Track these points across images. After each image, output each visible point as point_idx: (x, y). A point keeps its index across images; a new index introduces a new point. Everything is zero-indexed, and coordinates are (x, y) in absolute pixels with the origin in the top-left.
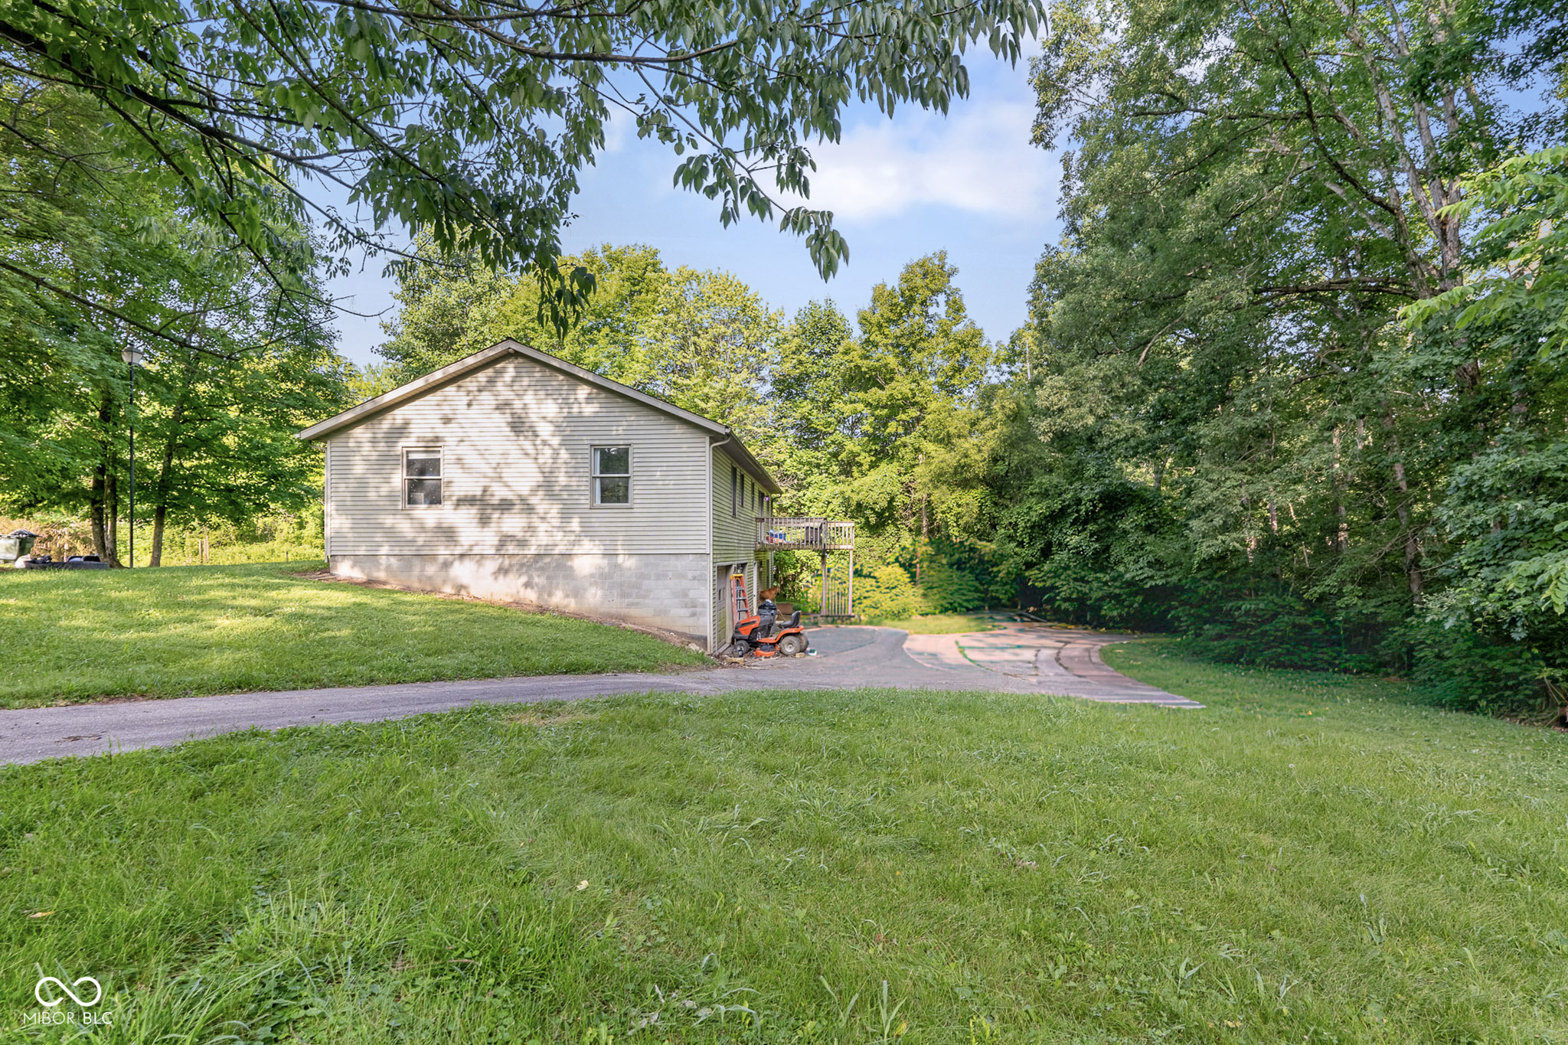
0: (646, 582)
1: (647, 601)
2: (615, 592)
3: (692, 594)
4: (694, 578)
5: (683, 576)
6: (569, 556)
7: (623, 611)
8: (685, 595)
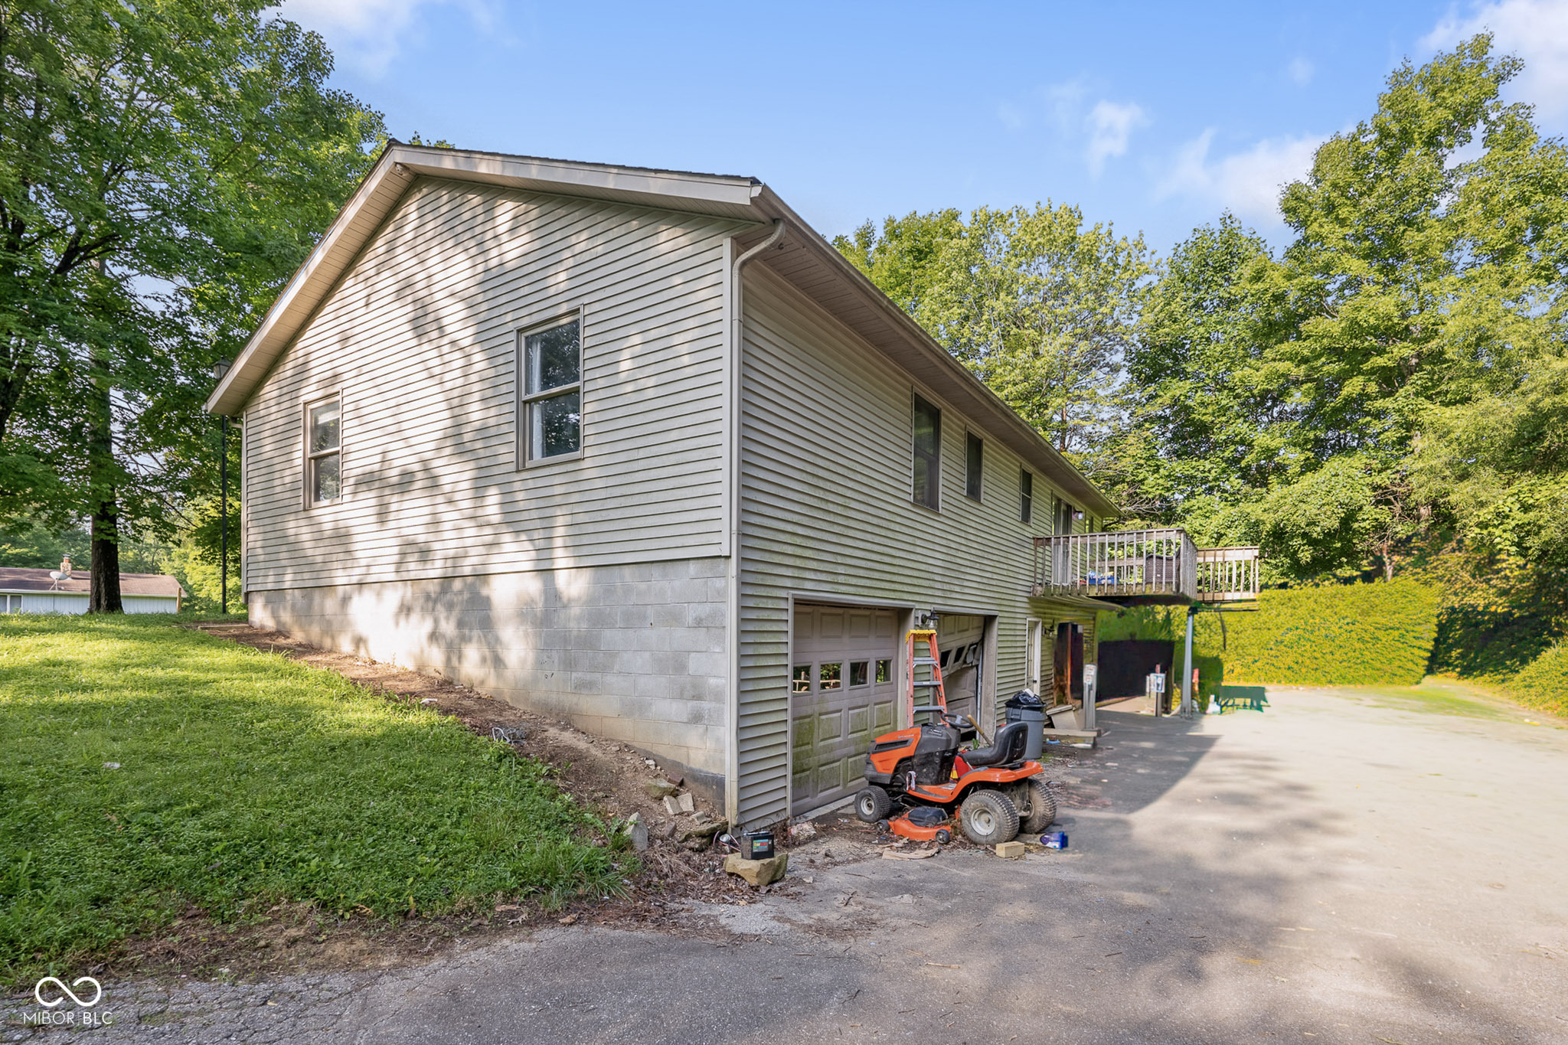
0: (607, 633)
1: (610, 679)
2: (555, 656)
3: (695, 664)
4: (699, 623)
5: (673, 618)
6: (483, 577)
7: (569, 700)
8: (680, 667)
